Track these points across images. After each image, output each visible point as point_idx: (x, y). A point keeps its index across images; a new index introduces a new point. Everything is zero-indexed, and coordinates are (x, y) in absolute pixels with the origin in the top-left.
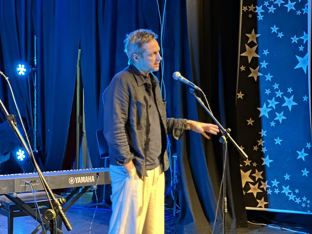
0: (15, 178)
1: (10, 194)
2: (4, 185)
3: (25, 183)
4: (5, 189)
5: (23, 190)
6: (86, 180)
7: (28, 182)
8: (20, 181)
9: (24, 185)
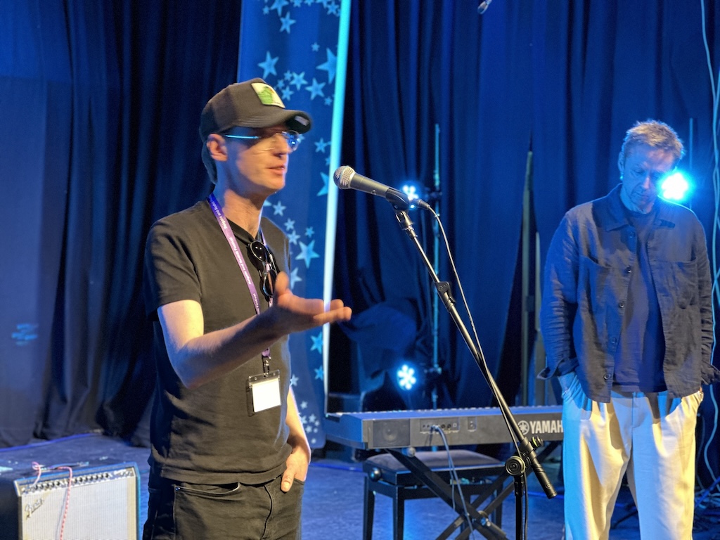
0: (411, 418)
1: (401, 449)
2: (389, 431)
3: (430, 428)
4: (391, 437)
5: (426, 442)
6: (552, 429)
7: (437, 427)
8: (421, 425)
9: (429, 433)
